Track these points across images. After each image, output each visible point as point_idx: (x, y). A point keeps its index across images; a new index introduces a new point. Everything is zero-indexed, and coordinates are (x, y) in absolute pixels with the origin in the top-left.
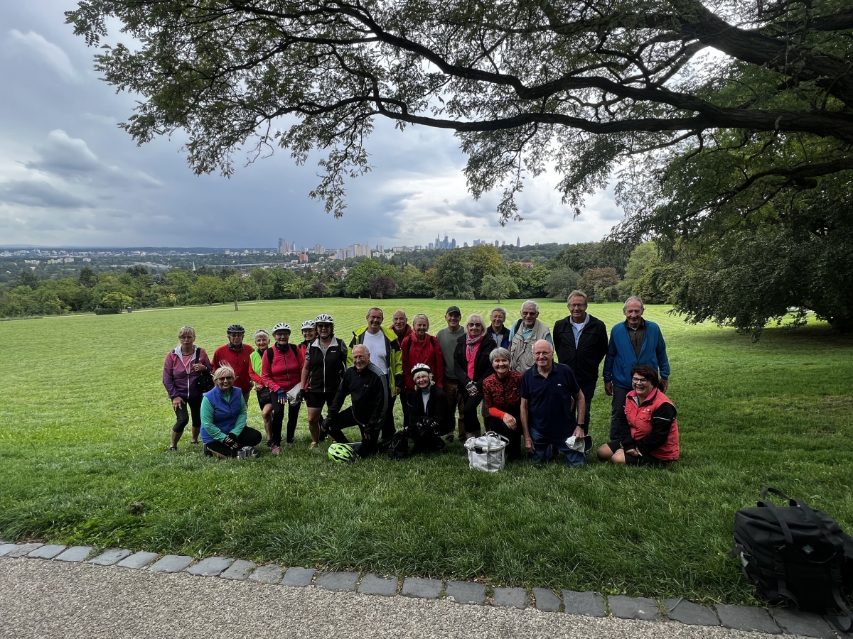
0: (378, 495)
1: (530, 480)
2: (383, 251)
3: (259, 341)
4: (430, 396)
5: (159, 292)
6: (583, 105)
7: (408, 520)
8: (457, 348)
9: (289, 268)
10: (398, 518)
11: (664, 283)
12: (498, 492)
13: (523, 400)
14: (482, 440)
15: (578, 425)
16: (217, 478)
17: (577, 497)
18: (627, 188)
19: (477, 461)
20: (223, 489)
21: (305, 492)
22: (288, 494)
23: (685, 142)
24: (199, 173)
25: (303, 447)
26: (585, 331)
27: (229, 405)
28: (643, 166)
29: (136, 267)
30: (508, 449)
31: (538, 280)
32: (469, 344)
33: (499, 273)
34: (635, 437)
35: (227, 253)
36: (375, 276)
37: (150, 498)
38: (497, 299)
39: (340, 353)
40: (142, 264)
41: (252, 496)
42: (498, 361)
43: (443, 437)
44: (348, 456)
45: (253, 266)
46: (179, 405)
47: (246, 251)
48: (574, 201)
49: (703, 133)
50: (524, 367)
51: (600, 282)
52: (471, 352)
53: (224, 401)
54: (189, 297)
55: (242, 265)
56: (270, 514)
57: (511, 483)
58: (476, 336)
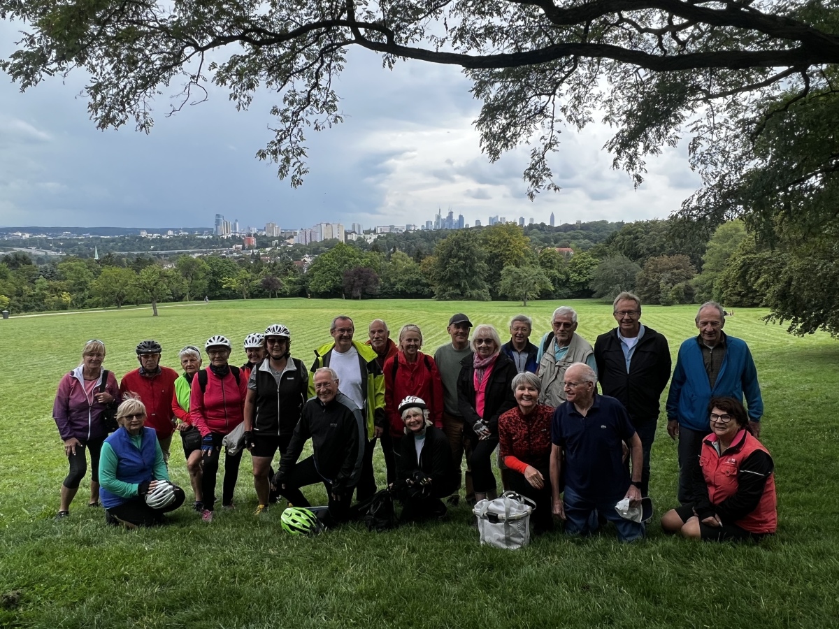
0: (350, 582)
1: (566, 561)
2: (361, 232)
3: (186, 361)
4: (425, 442)
5: (47, 289)
6: (641, 31)
7: (390, 618)
8: (462, 374)
9: (230, 256)
10: (378, 616)
11: (758, 277)
12: (520, 579)
13: (554, 447)
14: (498, 504)
15: (633, 483)
16: (124, 557)
17: (632, 585)
18: (704, 146)
19: (491, 534)
20: (132, 573)
21: (248, 578)
22: (224, 580)
24: (104, 126)
25: (246, 512)
26: (638, 348)
27: (140, 452)
28: (726, 115)
29: (15, 255)
30: (534, 517)
31: (580, 274)
32: (477, 368)
33: (525, 263)
34: (714, 500)
35: (144, 234)
36: (350, 267)
37: (30, 586)
38: (523, 300)
39: (299, 379)
40: (24, 250)
41: (173, 583)
42: (523, 388)
43: (444, 500)
44: (308, 525)
45: (179, 253)
46: (73, 449)
47: (170, 233)
48: (631, 164)
49: (810, 68)
50: (556, 400)
51: (668, 275)
52: (480, 379)
53: (132, 447)
54: (89, 298)
55: (163, 252)
56: (198, 609)
57: (539, 566)
58: (486, 357)
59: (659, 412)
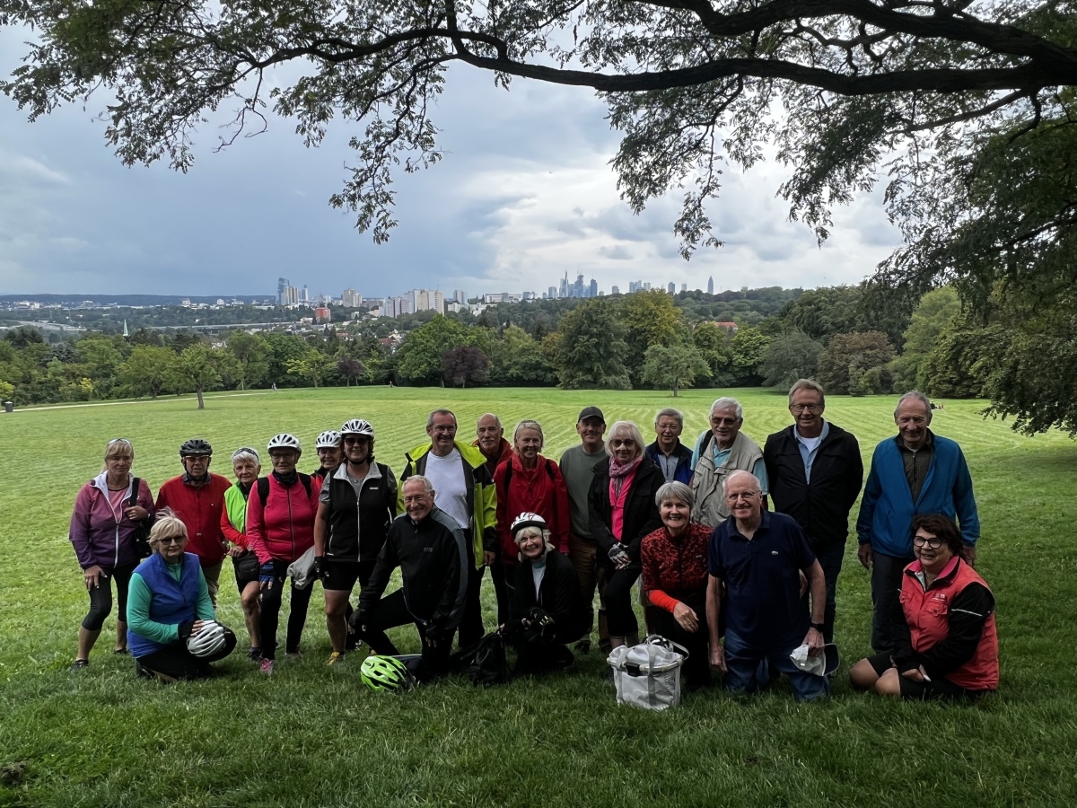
0: (449, 752)
1: (728, 725)
2: (466, 302)
3: (240, 468)
4: (546, 570)
5: (63, 374)
6: (826, 43)
7: (501, 798)
8: (594, 485)
9: (297, 332)
10: (485, 796)
11: (975, 360)
12: (668, 749)
13: (711, 579)
14: (640, 652)
15: (813, 625)
16: (159, 719)
17: (811, 757)
18: (905, 192)
19: (630, 690)
20: (168, 739)
21: (318, 746)
22: (287, 749)
23: (1007, 110)
24: (130, 161)
25: (316, 660)
26: (821, 451)
27: (179, 585)
28: (934, 152)
29: (22, 330)
30: (686, 668)
31: (746, 355)
32: (615, 477)
33: (675, 341)
34: (918, 647)
35: (186, 304)
36: (451, 346)
37: (37, 756)
38: (673, 389)
39: (384, 489)
40: (33, 324)
41: (222, 753)
42: (669, 505)
43: (571, 646)
44: (395, 678)
45: (231, 328)
46: (96, 580)
47: (221, 302)
48: (813, 215)
49: (1041, 92)
50: (715, 518)
51: (860, 357)
52: (618, 491)
53: (170, 580)
54: (117, 385)
55: (211, 327)
56: (253, 787)
57: (692, 731)
58: (626, 462)
59: (847, 533)
